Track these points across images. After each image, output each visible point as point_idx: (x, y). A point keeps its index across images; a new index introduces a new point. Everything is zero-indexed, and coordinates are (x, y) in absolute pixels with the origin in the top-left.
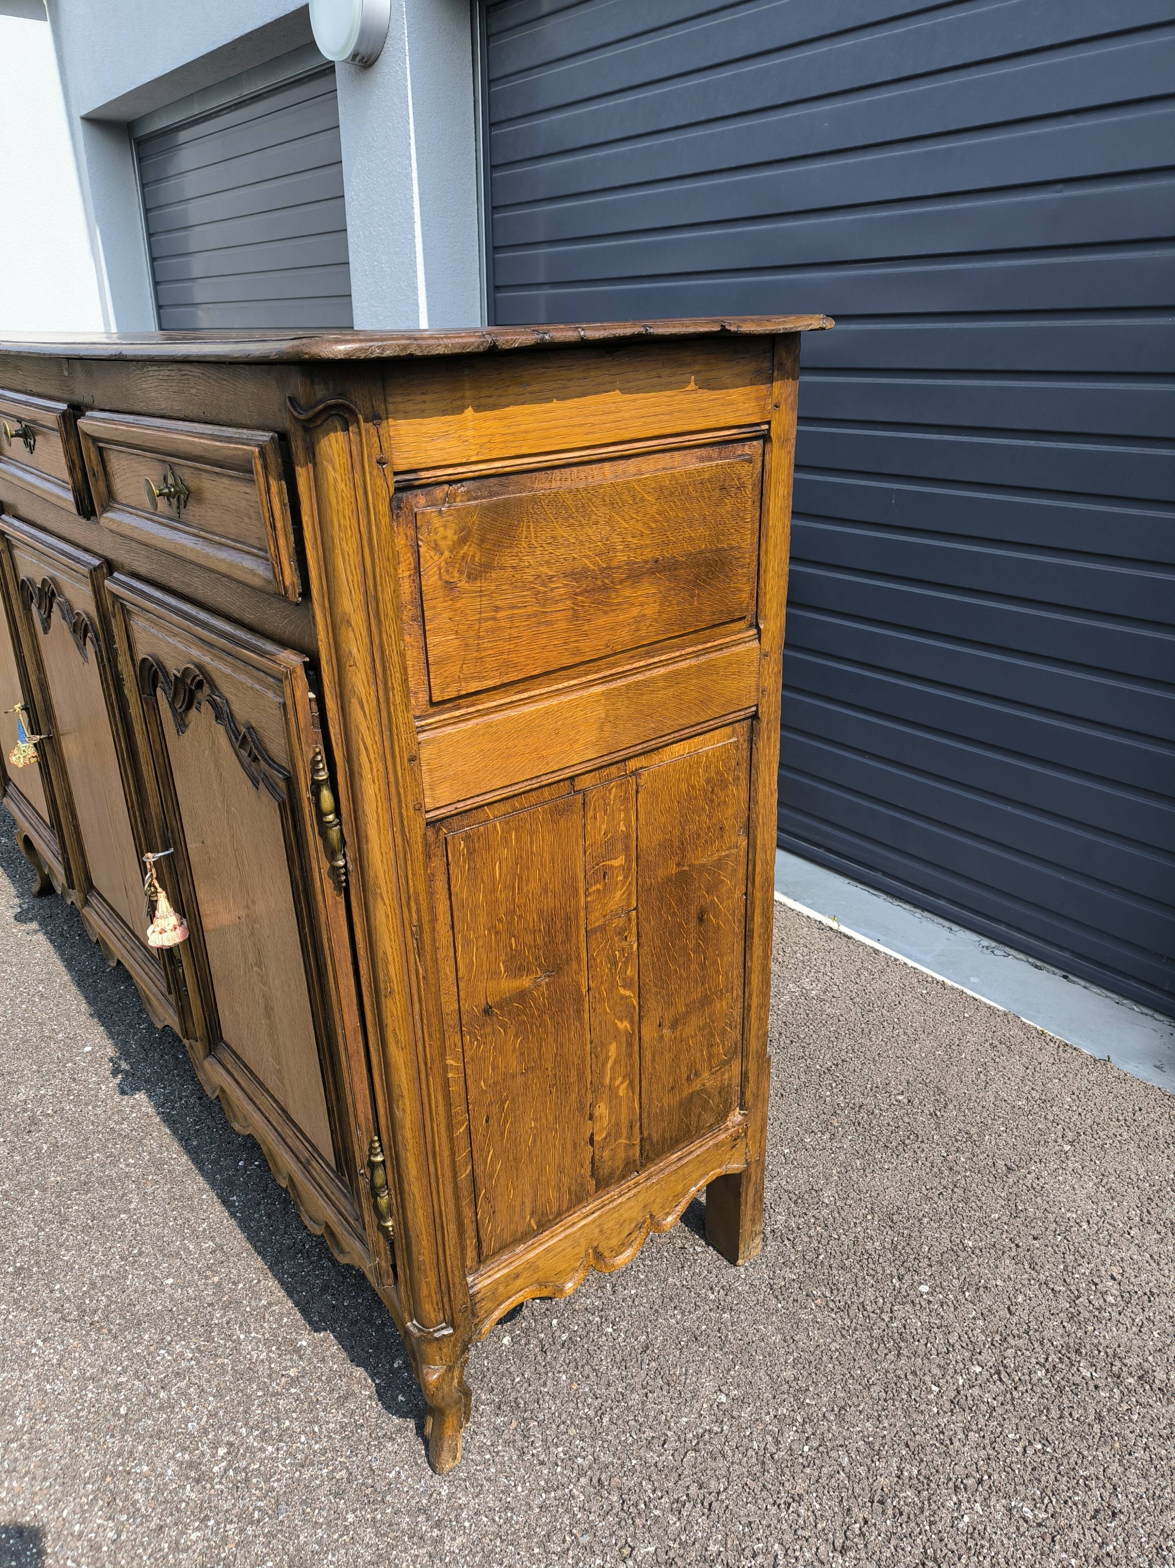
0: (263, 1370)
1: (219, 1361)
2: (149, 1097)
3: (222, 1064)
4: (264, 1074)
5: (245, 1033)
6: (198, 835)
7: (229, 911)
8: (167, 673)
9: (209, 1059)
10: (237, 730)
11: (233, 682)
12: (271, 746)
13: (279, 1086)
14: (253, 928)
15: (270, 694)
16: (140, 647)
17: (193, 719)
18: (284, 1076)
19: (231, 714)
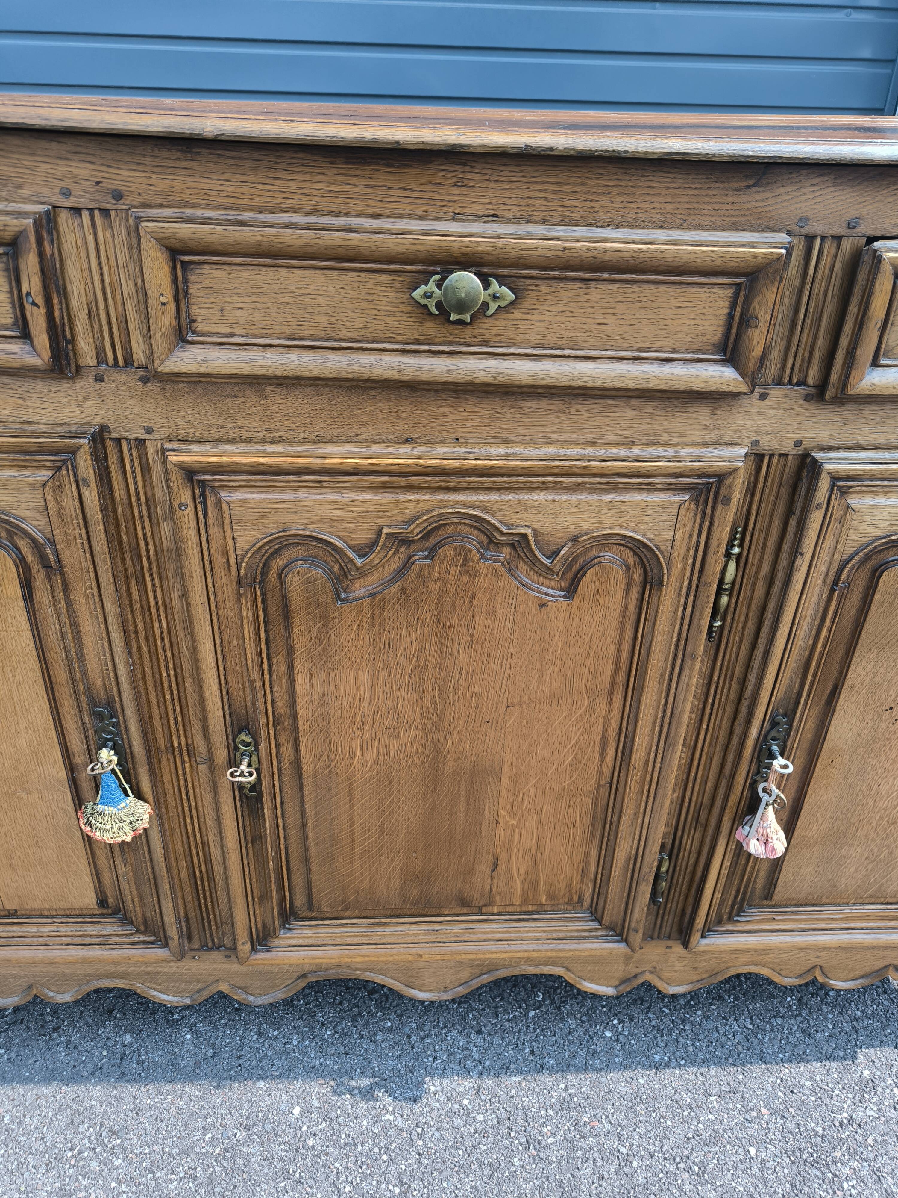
1: (870, 1141)
2: (443, 1075)
3: (732, 932)
4: (881, 886)
5: (852, 870)
6: (882, 704)
9: (704, 941)
16: (870, 530)
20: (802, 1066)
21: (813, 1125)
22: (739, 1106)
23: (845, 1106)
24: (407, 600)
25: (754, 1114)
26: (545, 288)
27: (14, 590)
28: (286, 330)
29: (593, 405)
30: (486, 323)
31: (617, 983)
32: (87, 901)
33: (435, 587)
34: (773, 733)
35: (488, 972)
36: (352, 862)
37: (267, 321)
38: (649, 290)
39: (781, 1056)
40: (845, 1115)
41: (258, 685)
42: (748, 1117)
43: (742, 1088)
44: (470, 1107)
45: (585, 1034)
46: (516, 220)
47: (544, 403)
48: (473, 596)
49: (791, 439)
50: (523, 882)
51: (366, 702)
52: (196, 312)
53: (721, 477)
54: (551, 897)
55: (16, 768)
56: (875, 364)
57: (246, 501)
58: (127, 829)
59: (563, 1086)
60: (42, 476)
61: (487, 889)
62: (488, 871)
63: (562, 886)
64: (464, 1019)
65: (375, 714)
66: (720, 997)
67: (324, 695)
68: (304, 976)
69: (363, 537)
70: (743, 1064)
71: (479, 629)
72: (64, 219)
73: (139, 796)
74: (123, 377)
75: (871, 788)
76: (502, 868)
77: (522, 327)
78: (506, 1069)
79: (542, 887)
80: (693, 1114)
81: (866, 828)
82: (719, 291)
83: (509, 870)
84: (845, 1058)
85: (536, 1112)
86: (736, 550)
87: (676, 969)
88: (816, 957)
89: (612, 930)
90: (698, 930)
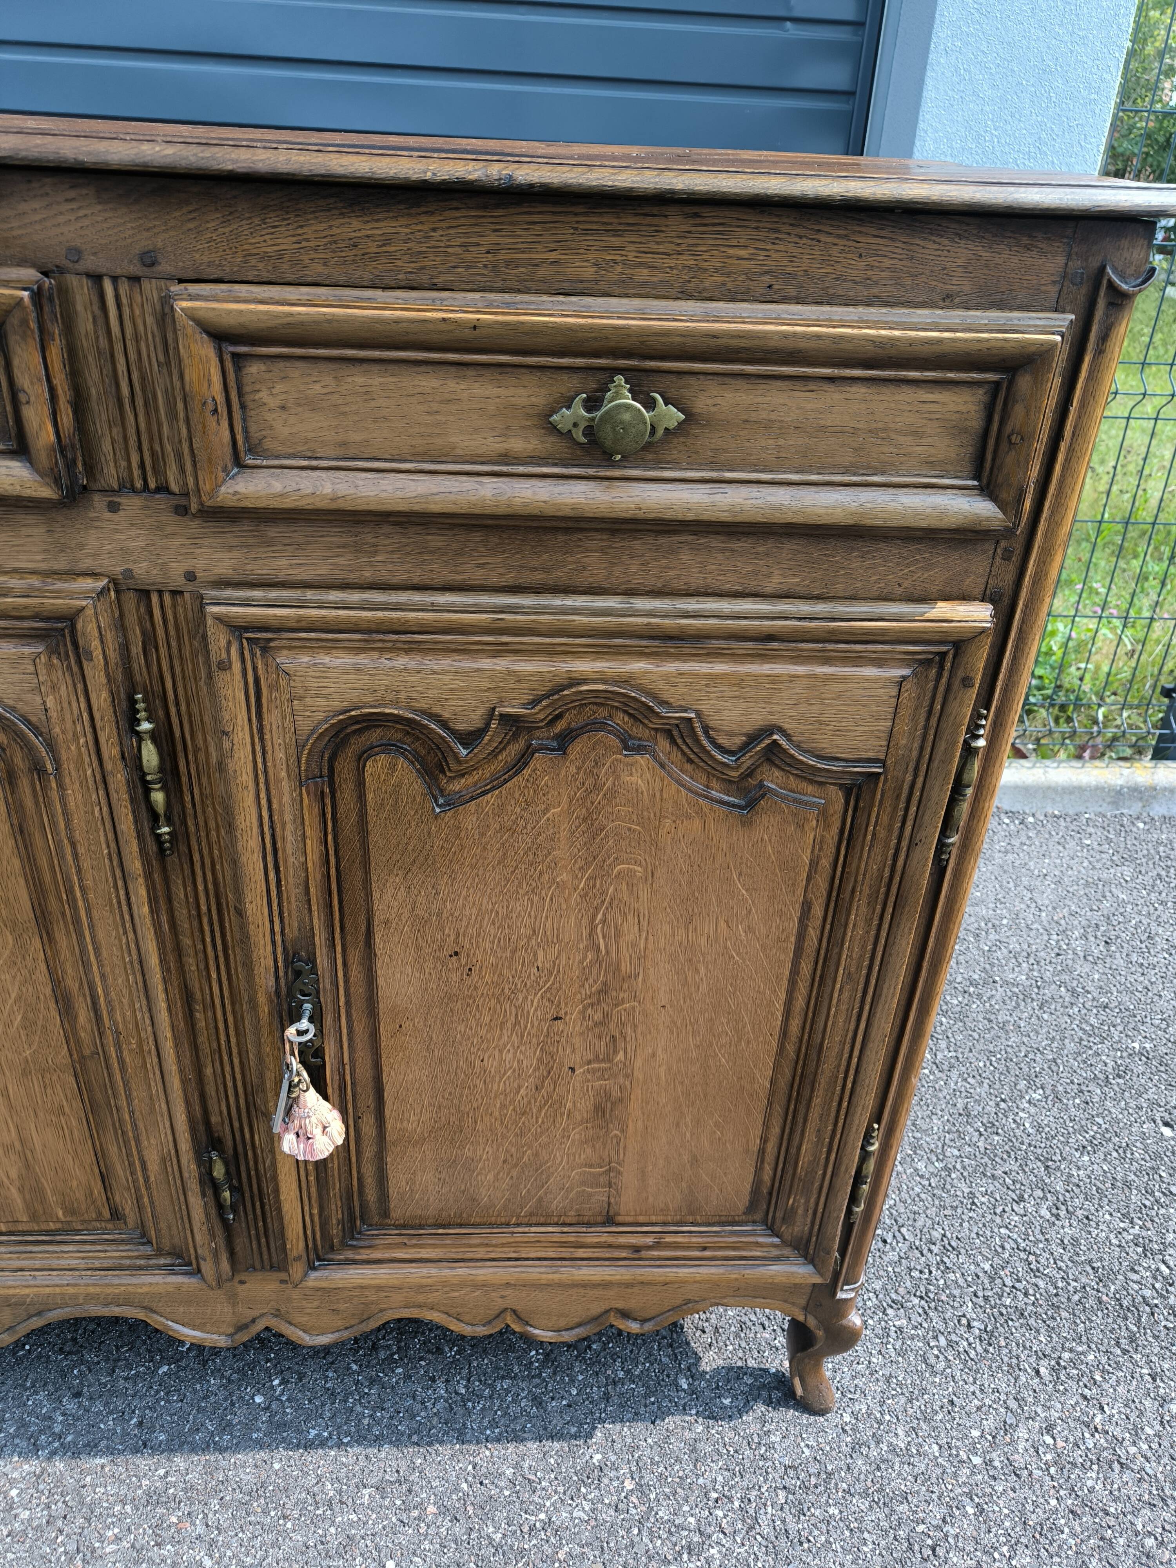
0: (608, 1515)
1: (561, 1555)
3: (355, 1262)
4: (540, 1200)
5: (490, 1177)
6: (441, 948)
7: (517, 1023)
8: (444, 724)
9: (313, 1275)
10: (719, 747)
11: (739, 681)
12: (838, 741)
13: (591, 1195)
14: (605, 1015)
15: (870, 672)
16: (321, 702)
17: (527, 772)
18: (619, 1173)
19: (706, 729)
20: (511, 1447)
21: (491, 1529)
22: (398, 1502)
23: (548, 1504)
25: (415, 1513)
31: (231, 1330)
34: (298, 984)
35: (39, 1314)
39: (488, 1432)
40: (542, 1516)
42: (404, 1518)
43: (415, 1477)
44: (16, 1500)
45: (225, 1400)
49: (178, 569)
50: (21, 1190)
53: (70, 619)
54: (71, 1211)
56: (238, 464)
59: (162, 1472)
63: (80, 1195)
64: (64, 1375)
66: (438, 1349)
70: (430, 1444)
75: (472, 1065)
78: (91, 1448)
79: (51, 1198)
80: (329, 1512)
81: (487, 1119)
84: (576, 1437)
85: (107, 1508)
86: (146, 726)
87: (308, 1311)
88: (503, 1297)
89: (179, 1256)
90: (298, 1258)
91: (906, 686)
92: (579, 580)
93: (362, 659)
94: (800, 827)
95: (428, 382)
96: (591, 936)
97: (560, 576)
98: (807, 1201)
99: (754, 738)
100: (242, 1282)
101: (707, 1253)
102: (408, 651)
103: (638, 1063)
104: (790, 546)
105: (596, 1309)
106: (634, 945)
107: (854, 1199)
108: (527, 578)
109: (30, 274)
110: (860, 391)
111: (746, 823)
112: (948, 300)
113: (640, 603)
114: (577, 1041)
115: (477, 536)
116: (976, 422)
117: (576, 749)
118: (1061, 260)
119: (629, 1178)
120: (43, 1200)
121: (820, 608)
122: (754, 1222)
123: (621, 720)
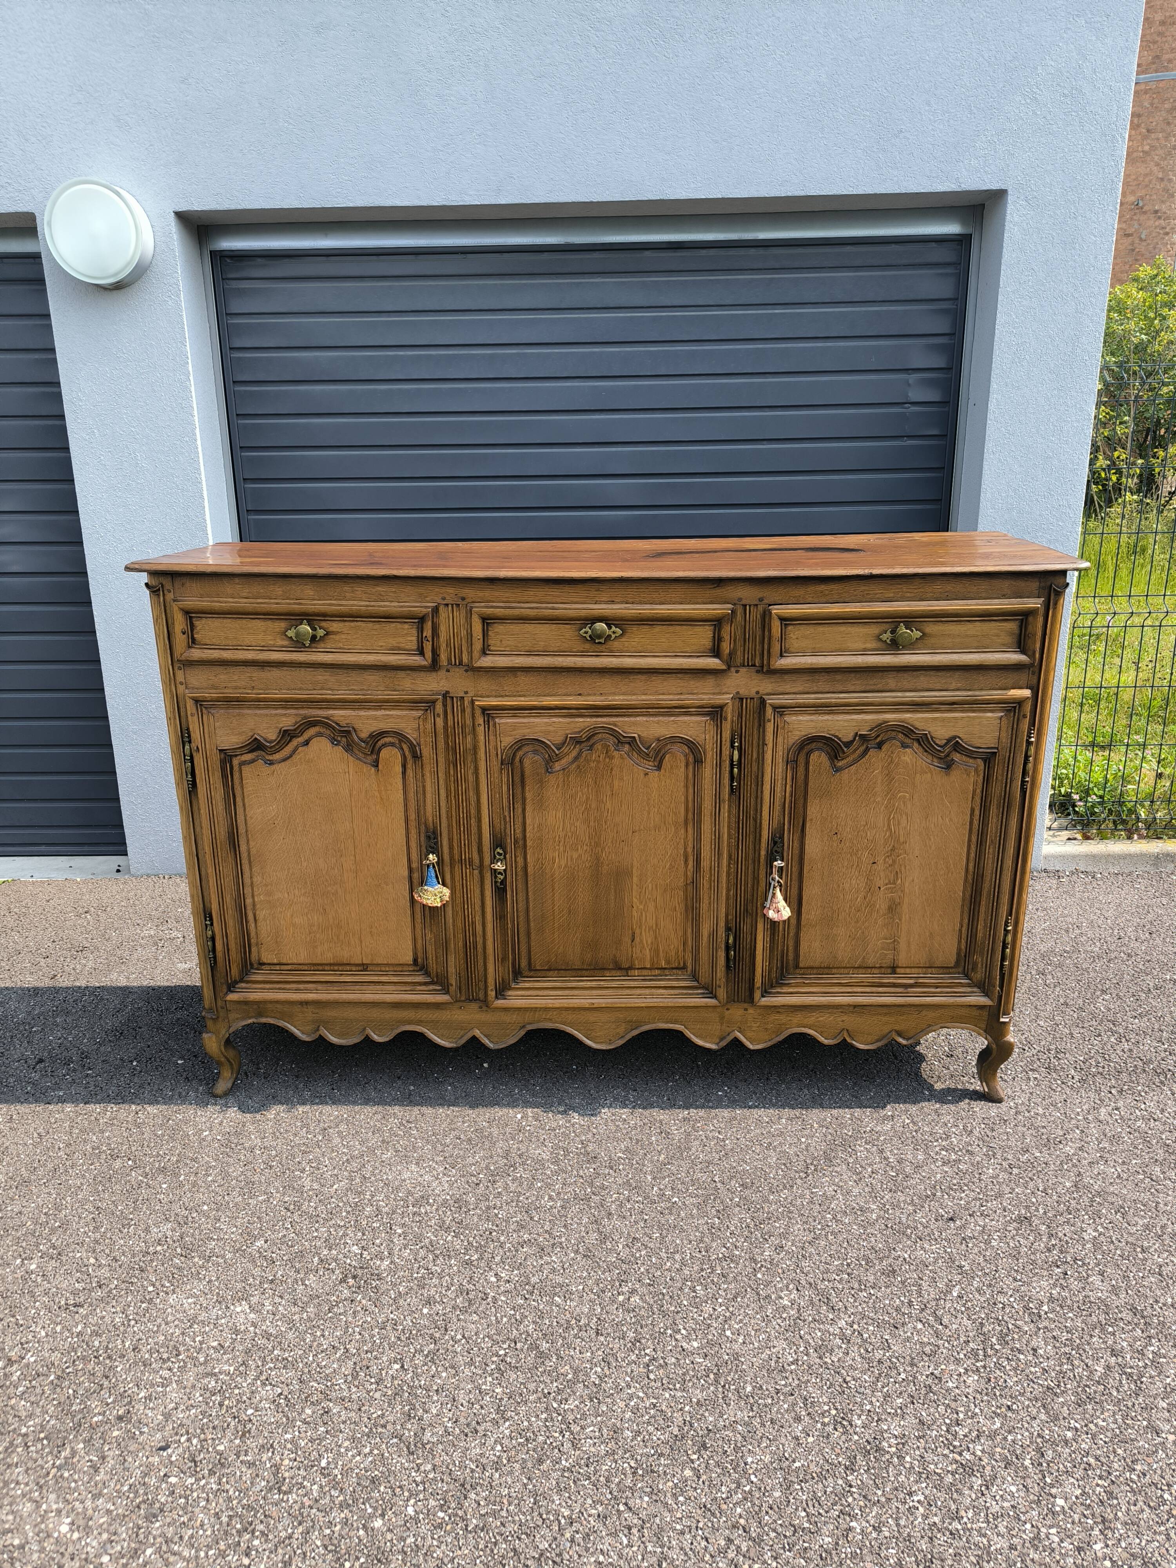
0: (900, 1129)
2: (610, 1107)
3: (779, 993)
4: (864, 958)
5: (843, 944)
6: (831, 831)
7: (858, 865)
8: (839, 739)
9: (763, 999)
10: (937, 744)
11: (944, 720)
12: (980, 741)
13: (886, 955)
14: (894, 861)
15: (989, 714)
16: (798, 733)
17: (867, 757)
18: (898, 943)
19: (932, 737)
20: (847, 1110)
21: (846, 1131)
22: (799, 1123)
24: (580, 772)
25: (809, 1126)
26: (635, 628)
27: (399, 769)
28: (527, 648)
29: (661, 677)
30: (610, 643)
31: (718, 1040)
32: (408, 958)
33: (593, 765)
34: (775, 848)
35: (636, 1028)
36: (553, 933)
37: (520, 645)
38: (678, 628)
39: (834, 1105)
40: (868, 1128)
41: (508, 819)
42: (804, 1127)
43: (804, 1117)
44: (626, 1119)
46: (622, 603)
47: (639, 676)
48: (612, 769)
49: (754, 690)
50: (650, 952)
51: (561, 829)
52: (491, 642)
53: (721, 707)
54: (668, 962)
55: (384, 869)
56: (781, 656)
57: (507, 723)
58: (439, 900)
59: (687, 1113)
60: (420, 713)
61: (630, 955)
62: (630, 941)
63: (673, 953)
65: (566, 835)
67: (540, 825)
68: (524, 1027)
69: (559, 739)
70: (807, 1108)
71: (616, 787)
72: (441, 608)
73: (444, 885)
74: (457, 670)
75: (839, 886)
76: (637, 939)
77: (626, 644)
78: (651, 1106)
79: (662, 956)
80: (769, 1125)
81: (843, 914)
82: (707, 627)
83: (641, 941)
84: (877, 1107)
86: (737, 744)
87: (754, 1029)
88: (843, 1021)
89: (707, 989)
90: (758, 988)
91: (1003, 719)
92: (885, 688)
93: (813, 717)
94: (968, 775)
95: (842, 628)
96: (889, 825)
97: (880, 687)
98: (982, 960)
99: (949, 740)
100: (728, 1009)
101: (938, 990)
102: (828, 714)
103: (907, 885)
104: (957, 674)
105: (886, 1029)
106: (905, 828)
107: (1003, 959)
108: (868, 688)
109: (730, 606)
110: (978, 624)
111: (947, 774)
112: (1004, 596)
113: (908, 694)
114: (882, 874)
115: (853, 675)
116: (1017, 632)
117: (885, 747)
118: (1038, 583)
119: (903, 946)
120: (658, 955)
121: (970, 693)
122: (959, 973)
123: (900, 736)
